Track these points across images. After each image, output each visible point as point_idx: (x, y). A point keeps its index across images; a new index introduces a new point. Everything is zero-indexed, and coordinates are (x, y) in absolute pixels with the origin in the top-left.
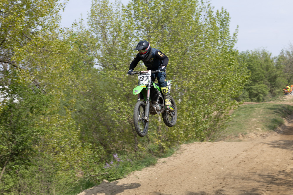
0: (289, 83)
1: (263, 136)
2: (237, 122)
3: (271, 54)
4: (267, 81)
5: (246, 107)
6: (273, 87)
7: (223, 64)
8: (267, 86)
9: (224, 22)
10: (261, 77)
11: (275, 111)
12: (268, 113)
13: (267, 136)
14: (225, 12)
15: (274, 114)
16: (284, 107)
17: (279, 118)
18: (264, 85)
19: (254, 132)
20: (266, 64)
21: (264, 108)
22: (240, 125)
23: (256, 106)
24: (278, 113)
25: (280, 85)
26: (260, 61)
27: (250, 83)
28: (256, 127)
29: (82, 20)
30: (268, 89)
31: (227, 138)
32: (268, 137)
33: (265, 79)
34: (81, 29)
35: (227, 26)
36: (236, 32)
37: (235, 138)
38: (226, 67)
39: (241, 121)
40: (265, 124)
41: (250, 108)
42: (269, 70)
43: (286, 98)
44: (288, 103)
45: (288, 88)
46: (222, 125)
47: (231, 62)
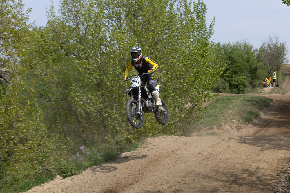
0: (269, 75)
1: (238, 129)
2: (213, 113)
3: (252, 47)
4: (247, 73)
5: (224, 99)
6: (253, 79)
7: (197, 55)
8: (247, 78)
9: (201, 14)
10: (241, 69)
11: (252, 104)
12: (245, 105)
13: (242, 128)
14: (201, 4)
15: (251, 106)
16: (261, 100)
17: (255, 110)
18: (245, 77)
19: (230, 124)
20: (247, 56)
21: (242, 100)
22: (216, 116)
23: (233, 98)
24: (255, 105)
25: (260, 77)
26: (241, 53)
27: (231, 75)
28: (232, 119)
29: (53, 7)
30: (248, 81)
31: (202, 129)
32: (243, 130)
33: (245, 70)
34: (52, 17)
35: (203, 18)
36: (213, 24)
37: (210, 130)
38: (199, 58)
39: (218, 113)
40: (241, 116)
41: (228, 99)
42: (250, 62)
43: (264, 90)
44: (266, 96)
45: (267, 81)
46: (196, 117)
47: (205, 54)
